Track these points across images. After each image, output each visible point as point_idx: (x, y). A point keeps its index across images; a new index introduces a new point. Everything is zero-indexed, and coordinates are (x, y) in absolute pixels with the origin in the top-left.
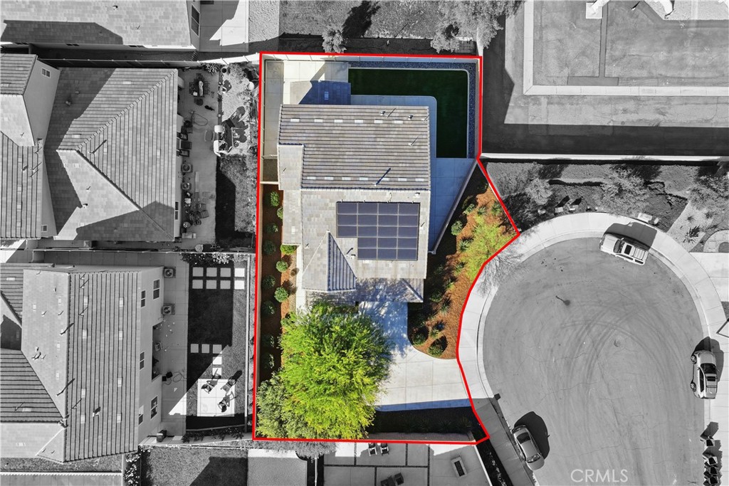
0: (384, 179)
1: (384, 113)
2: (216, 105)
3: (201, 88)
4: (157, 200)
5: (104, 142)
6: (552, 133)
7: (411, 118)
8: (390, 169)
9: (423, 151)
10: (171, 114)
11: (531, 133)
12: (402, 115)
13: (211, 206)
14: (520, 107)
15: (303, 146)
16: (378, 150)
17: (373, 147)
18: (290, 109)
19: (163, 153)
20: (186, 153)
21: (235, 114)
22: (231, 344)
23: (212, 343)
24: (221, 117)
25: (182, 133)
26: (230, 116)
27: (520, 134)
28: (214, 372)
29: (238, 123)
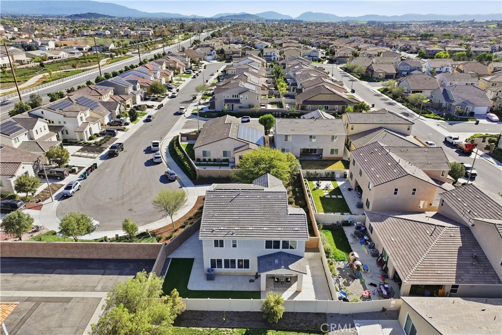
0: (235, 197)
1: (232, 234)
2: (368, 287)
3: (383, 290)
4: (383, 223)
5: (432, 235)
6: (102, 271)
8: (231, 201)
9: (207, 211)
10: (395, 259)
11: (118, 271)
12: (219, 233)
13: (351, 240)
15: (289, 214)
16: (237, 212)
18: (301, 236)
19: (390, 241)
20: (379, 260)
21: (351, 282)
22: (320, 197)
23: (331, 198)
24: (361, 280)
25: (386, 266)
26: (354, 281)
27: (127, 270)
28: (327, 191)
29: (347, 277)
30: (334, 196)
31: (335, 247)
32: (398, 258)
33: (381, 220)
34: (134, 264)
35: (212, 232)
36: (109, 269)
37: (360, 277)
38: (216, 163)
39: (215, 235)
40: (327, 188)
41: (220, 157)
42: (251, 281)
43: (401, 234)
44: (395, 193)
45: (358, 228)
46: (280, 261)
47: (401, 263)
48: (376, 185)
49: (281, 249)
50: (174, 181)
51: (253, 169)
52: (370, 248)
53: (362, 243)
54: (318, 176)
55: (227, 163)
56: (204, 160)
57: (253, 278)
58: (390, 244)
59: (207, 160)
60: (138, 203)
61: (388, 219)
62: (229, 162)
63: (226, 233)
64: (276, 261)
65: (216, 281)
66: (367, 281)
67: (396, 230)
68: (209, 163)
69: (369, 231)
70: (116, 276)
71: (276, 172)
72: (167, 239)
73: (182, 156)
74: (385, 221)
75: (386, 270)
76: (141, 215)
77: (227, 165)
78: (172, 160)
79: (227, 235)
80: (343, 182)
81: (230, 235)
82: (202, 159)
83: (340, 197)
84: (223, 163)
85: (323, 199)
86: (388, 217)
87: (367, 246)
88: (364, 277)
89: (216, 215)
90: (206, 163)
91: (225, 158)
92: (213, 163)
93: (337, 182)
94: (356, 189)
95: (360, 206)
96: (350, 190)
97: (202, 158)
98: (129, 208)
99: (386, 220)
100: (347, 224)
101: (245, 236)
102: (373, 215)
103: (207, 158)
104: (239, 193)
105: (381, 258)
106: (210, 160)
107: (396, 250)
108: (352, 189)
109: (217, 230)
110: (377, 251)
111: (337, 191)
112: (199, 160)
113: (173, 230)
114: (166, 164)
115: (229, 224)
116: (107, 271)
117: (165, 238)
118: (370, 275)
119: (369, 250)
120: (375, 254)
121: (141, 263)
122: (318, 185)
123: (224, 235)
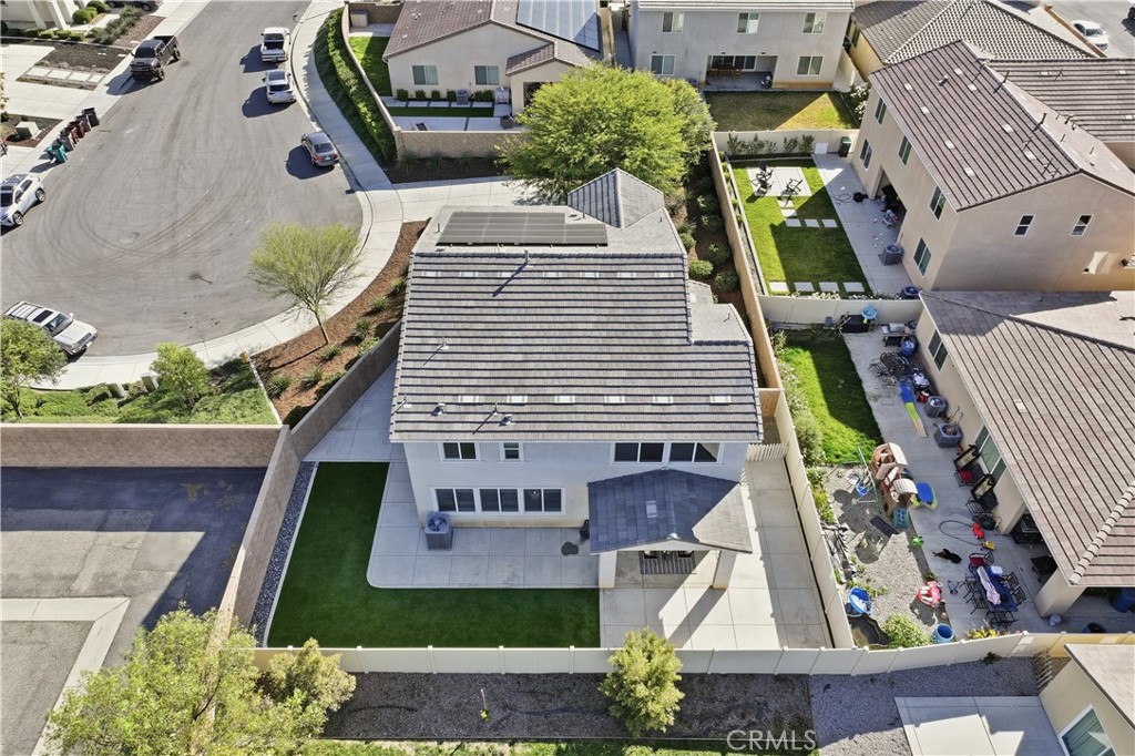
0: (509, 275)
1: (502, 423)
3: (987, 585)
4: (982, 339)
6: (98, 514)
7: (438, 409)
8: (495, 294)
9: (417, 333)
11: (149, 513)
12: (457, 418)
13: (870, 385)
14: (151, 569)
15: (693, 340)
16: (518, 334)
17: (530, 341)
18: (736, 427)
19: (1013, 410)
20: (963, 462)
21: (879, 546)
22: (772, 226)
23: (804, 229)
24: (910, 538)
25: (991, 490)
26: (890, 542)
27: (177, 512)
28: (790, 203)
29: (866, 528)
30: (812, 223)
31: (824, 411)
32: (1044, 484)
33: (978, 331)
34: (199, 487)
35: (434, 413)
36: (121, 506)
37: (906, 526)
38: (454, 105)
39: (445, 427)
40: (789, 193)
41: (465, 87)
42: (569, 549)
43: (1048, 385)
44: (1021, 231)
45: (892, 341)
46: (662, 507)
47: (1055, 504)
48: (965, 204)
49: (666, 463)
50: (330, 168)
51: (566, 149)
52: (931, 413)
53: (905, 398)
54: (763, 151)
55: (489, 105)
56: (420, 96)
57: (575, 538)
58: (1010, 423)
59: (429, 95)
60: (219, 251)
61: (1001, 326)
62: (493, 100)
63: (481, 418)
64: (652, 509)
65: (457, 549)
66: (933, 543)
67: (1030, 371)
68: (433, 104)
69: (929, 358)
70: (142, 534)
71: (644, 161)
72: (306, 386)
73: (352, 82)
74: (989, 335)
75: (988, 501)
76: (227, 294)
77: (488, 113)
78: (323, 95)
79: (485, 427)
80: (838, 171)
81: (497, 427)
82: (412, 93)
83: (830, 223)
84: (476, 105)
85: (779, 231)
86: (1002, 318)
87: (921, 406)
88: (918, 527)
89: (446, 348)
90: (424, 104)
91: (482, 88)
92: (445, 105)
93: (820, 171)
94: (877, 197)
95: (894, 258)
96: (859, 197)
97: (412, 89)
98: (191, 270)
99: (995, 330)
100: (857, 325)
101: (544, 427)
102: (948, 306)
103: (428, 90)
104: (522, 261)
105: (970, 456)
106: (436, 96)
107: (1034, 448)
108: (866, 196)
109: (452, 408)
110: (958, 430)
111: (821, 203)
112: (403, 95)
113: (323, 353)
114: (305, 109)
115: (492, 382)
116: (115, 516)
117: (299, 384)
118: (937, 519)
119: (930, 421)
120: (950, 440)
121: (222, 484)
122: (764, 184)
123: (475, 427)
